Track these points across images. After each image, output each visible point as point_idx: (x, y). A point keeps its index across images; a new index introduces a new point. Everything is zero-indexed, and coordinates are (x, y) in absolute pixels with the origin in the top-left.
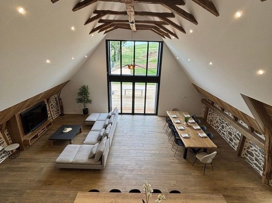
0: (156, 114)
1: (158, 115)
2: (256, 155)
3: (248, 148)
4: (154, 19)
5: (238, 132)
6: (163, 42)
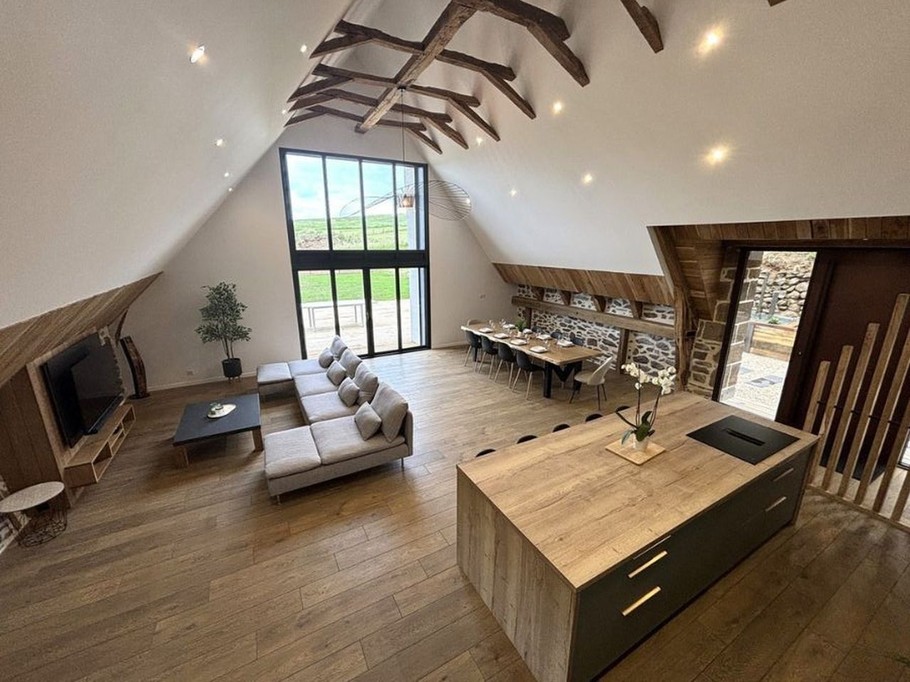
0: (428, 346)
1: (432, 347)
2: (653, 357)
3: (636, 351)
4: (417, 102)
5: (610, 331)
6: (426, 167)
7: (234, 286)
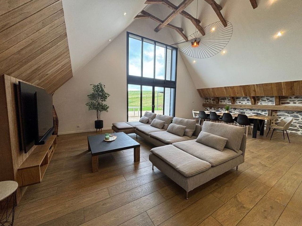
6: (177, 49)
7: (104, 86)
